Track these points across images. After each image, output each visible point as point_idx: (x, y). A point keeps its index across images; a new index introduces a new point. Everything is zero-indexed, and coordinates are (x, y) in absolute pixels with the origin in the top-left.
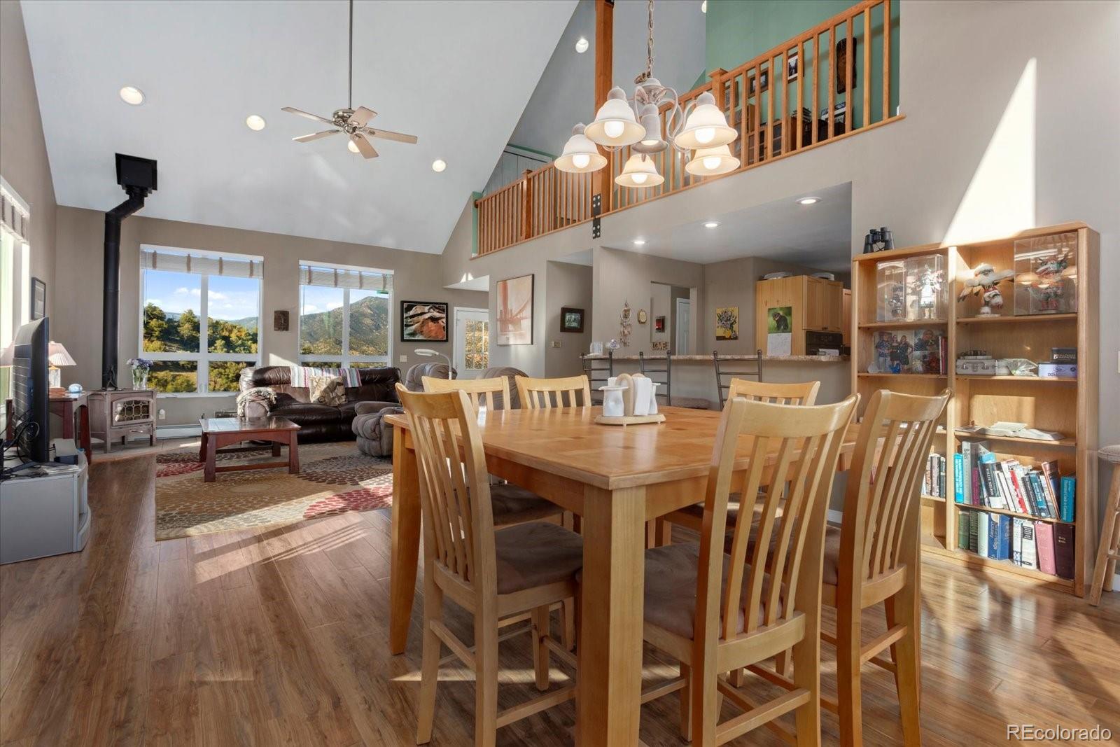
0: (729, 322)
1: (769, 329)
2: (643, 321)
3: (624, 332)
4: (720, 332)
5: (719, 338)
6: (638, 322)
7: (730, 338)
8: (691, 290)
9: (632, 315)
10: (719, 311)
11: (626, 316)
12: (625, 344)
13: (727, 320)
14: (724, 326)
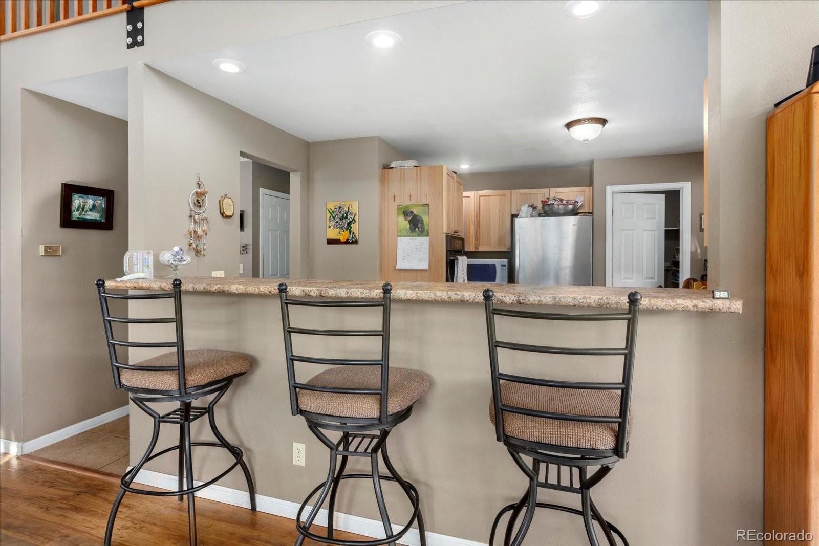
0: (346, 221)
1: (399, 231)
2: (228, 213)
3: (195, 232)
4: (333, 234)
5: (331, 242)
6: (220, 216)
7: (347, 242)
8: (292, 175)
9: (210, 204)
10: (332, 206)
11: (199, 204)
12: (198, 252)
13: (344, 219)
14: (338, 225)
